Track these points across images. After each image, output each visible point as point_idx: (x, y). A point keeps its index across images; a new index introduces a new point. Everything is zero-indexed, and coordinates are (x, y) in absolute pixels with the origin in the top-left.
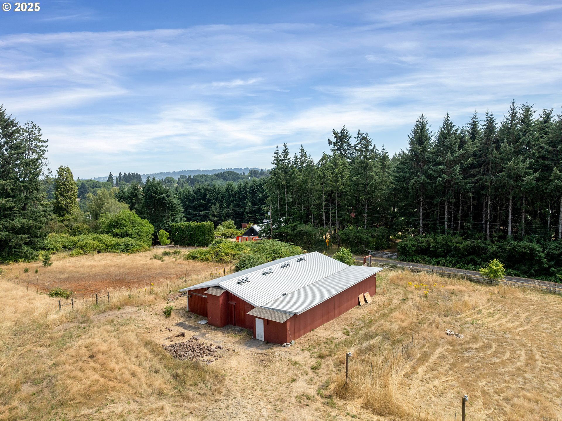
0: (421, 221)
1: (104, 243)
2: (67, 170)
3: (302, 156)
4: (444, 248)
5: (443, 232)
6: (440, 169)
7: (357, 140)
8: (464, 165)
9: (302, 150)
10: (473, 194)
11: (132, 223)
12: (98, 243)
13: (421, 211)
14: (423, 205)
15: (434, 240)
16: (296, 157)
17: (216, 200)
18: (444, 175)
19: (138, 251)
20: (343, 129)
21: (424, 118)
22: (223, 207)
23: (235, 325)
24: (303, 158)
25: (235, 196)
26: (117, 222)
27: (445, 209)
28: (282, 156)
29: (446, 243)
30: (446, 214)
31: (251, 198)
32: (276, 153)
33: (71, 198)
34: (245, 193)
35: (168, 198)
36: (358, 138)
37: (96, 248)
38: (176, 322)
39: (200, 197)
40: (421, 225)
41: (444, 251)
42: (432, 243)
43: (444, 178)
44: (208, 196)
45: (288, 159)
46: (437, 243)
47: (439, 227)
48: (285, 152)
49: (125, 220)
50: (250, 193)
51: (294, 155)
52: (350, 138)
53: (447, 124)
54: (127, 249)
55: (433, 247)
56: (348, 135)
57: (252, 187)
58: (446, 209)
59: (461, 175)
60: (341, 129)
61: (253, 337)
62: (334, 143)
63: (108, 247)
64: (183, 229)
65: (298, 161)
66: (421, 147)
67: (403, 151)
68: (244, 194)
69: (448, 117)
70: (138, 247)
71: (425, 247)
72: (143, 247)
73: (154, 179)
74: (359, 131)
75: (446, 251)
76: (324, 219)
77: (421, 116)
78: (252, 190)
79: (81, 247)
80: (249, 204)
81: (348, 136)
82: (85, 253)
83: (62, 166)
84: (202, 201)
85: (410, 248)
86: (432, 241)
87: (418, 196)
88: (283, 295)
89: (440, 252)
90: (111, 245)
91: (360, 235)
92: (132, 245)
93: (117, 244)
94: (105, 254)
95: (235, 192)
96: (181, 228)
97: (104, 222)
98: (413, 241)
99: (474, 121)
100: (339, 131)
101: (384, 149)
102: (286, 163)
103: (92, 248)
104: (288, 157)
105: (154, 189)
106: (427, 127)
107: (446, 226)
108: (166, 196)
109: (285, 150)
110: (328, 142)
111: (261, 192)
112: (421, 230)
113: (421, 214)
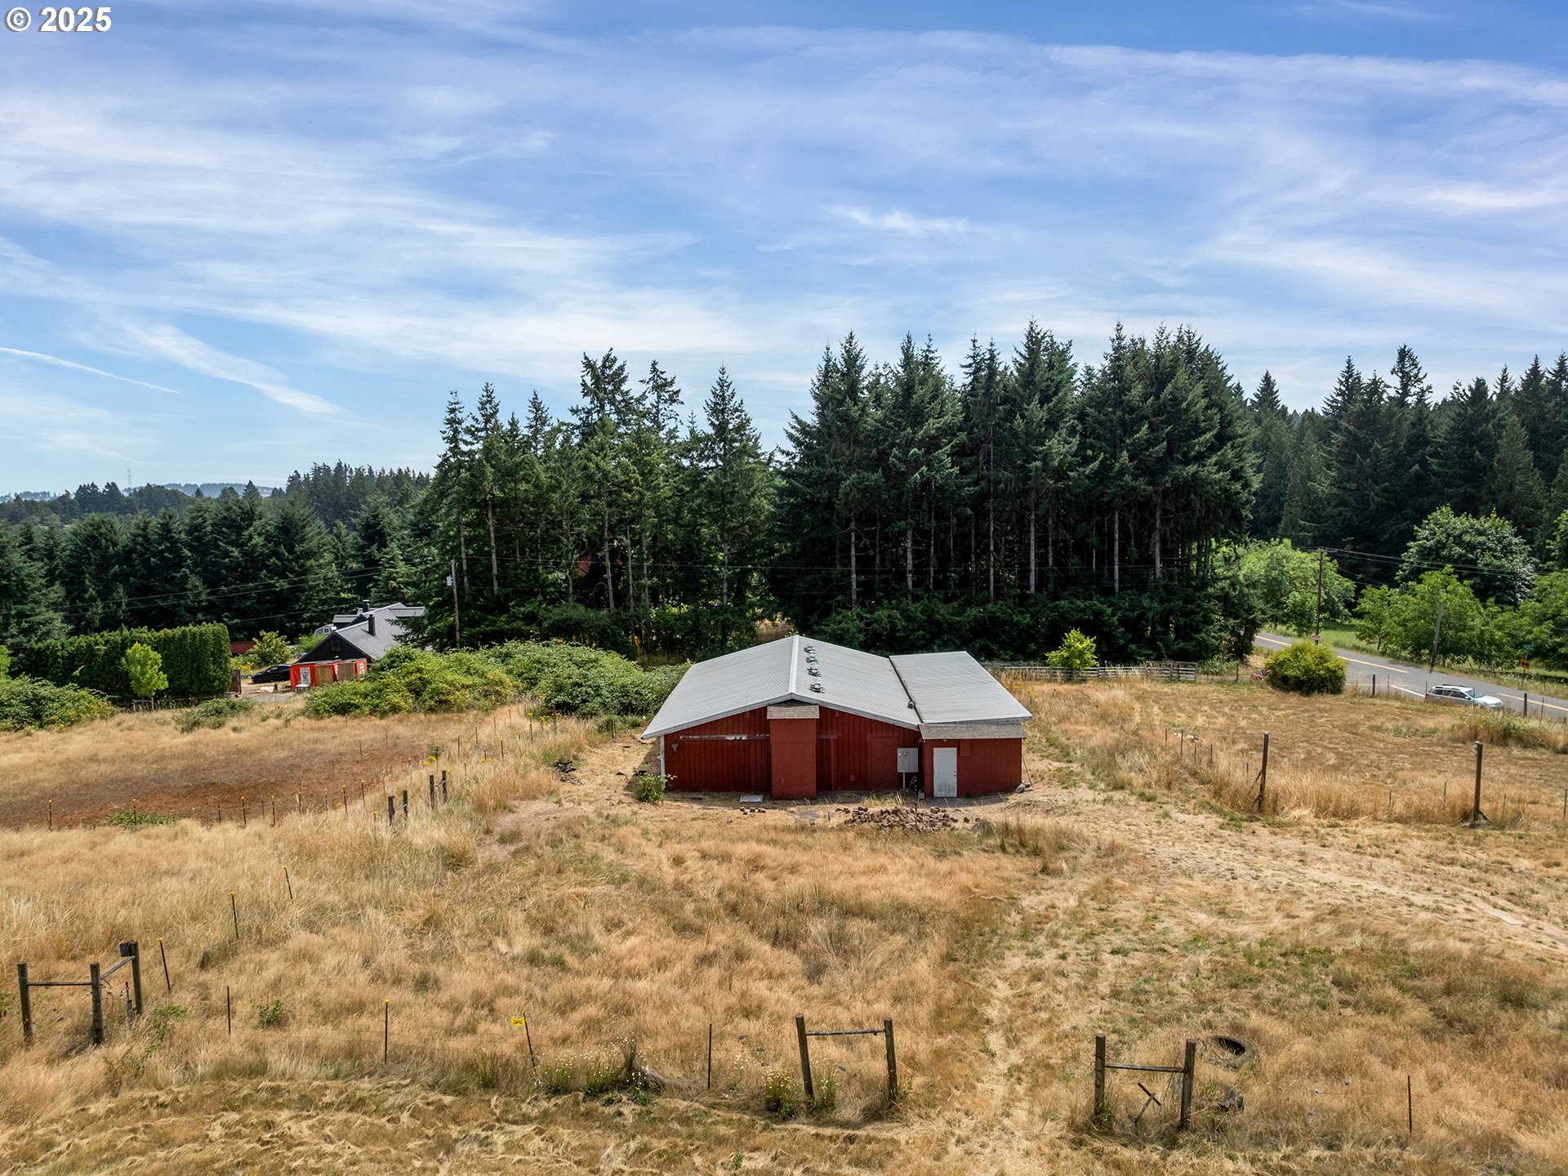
0: (854, 576)
4: (924, 630)
13: (853, 553)
14: (858, 538)
15: (901, 614)
18: (924, 468)
21: (855, 341)
27: (906, 545)
29: (930, 616)
30: (910, 557)
31: (195, 564)
40: (854, 584)
41: (923, 637)
42: (899, 620)
46: (909, 619)
50: (191, 548)
55: (903, 628)
58: (909, 545)
59: (956, 468)
60: (602, 360)
62: (591, 390)
67: (796, 418)
69: (909, 343)
71: (886, 630)
74: (655, 364)
75: (928, 636)
77: (847, 337)
80: (195, 581)
86: (898, 615)
89: (917, 638)
100: (598, 361)
110: (581, 386)
111: (232, 544)
112: (854, 597)
113: (853, 560)
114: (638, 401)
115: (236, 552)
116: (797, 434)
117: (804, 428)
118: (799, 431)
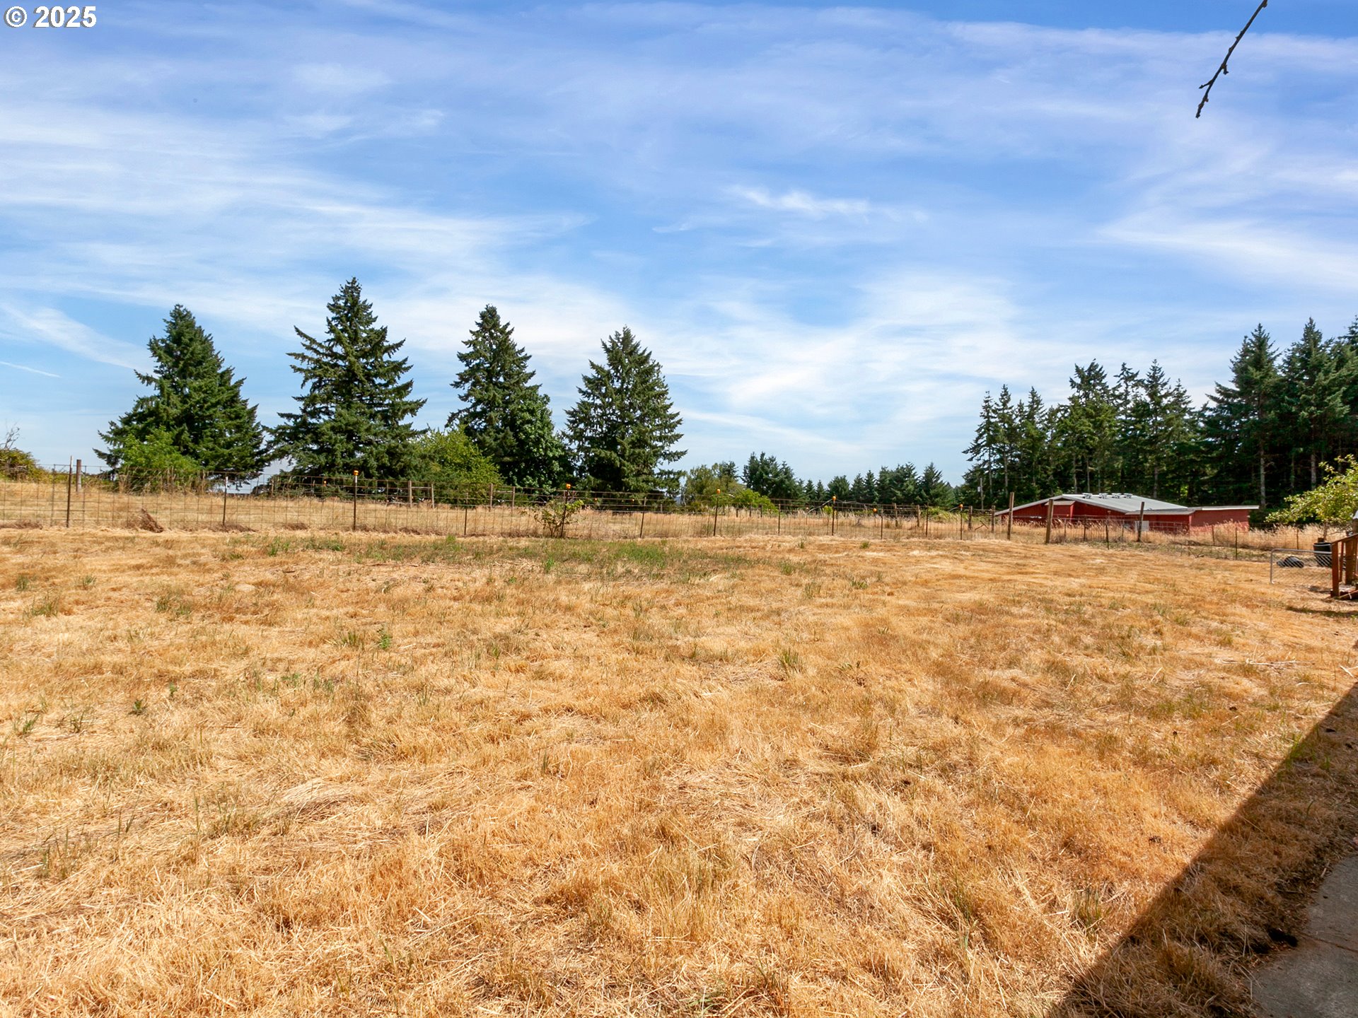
0: (1263, 488)
3: (1033, 402)
9: (1033, 394)
13: (1262, 472)
14: (1266, 462)
16: (1021, 406)
18: (1312, 407)
20: (1091, 365)
21: (1263, 330)
24: (1036, 406)
27: (1310, 465)
28: (999, 404)
30: (1313, 474)
32: (986, 402)
36: (1121, 377)
40: (1263, 494)
43: (1311, 413)
45: (1010, 408)
48: (1003, 398)
51: (1019, 402)
52: (1104, 377)
53: (1311, 335)
56: (1101, 372)
58: (1313, 465)
60: (1089, 366)
62: (1079, 385)
65: (1026, 411)
66: (1260, 372)
67: (1219, 385)
69: (1311, 322)
73: (763, 455)
74: (1124, 365)
77: (1256, 327)
81: (1101, 375)
87: (1258, 448)
100: (1086, 369)
101: (1180, 387)
102: (1006, 413)
104: (1009, 405)
106: (1269, 343)
109: (1004, 394)
110: (1069, 383)
112: (1263, 502)
113: (1262, 477)
114: (1114, 389)
115: (899, 493)
116: (1218, 395)
117: (1225, 392)
118: (1222, 394)
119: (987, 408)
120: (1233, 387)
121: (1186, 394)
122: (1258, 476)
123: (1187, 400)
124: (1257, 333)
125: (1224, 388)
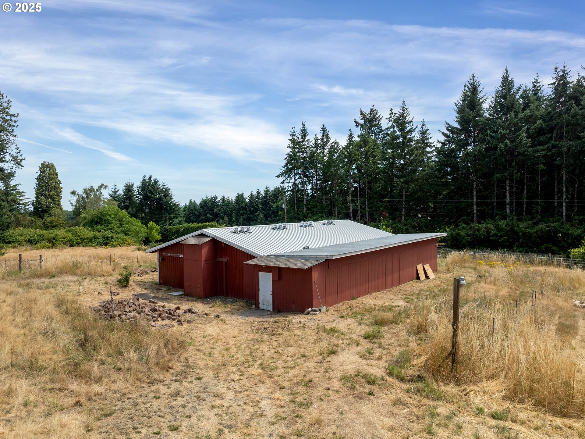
0: (475, 207)
1: (79, 236)
2: (51, 167)
3: (323, 136)
4: (508, 236)
5: (505, 218)
6: (501, 133)
7: (390, 121)
8: (531, 130)
9: (324, 130)
10: (544, 165)
11: (119, 221)
12: (71, 236)
13: (475, 194)
14: (477, 186)
15: (495, 227)
16: (316, 139)
17: (225, 215)
18: (507, 140)
19: (120, 246)
20: (371, 110)
21: (475, 79)
22: (232, 222)
23: (227, 296)
24: (325, 139)
25: (246, 209)
26: (101, 218)
27: (506, 189)
28: (300, 137)
29: (512, 228)
30: (508, 195)
31: (263, 210)
32: (293, 135)
33: (54, 198)
34: (257, 205)
35: (165, 198)
36: (390, 119)
37: (68, 241)
38: (136, 293)
39: (206, 212)
40: (475, 211)
41: (508, 240)
42: (493, 230)
43: (506, 145)
44: (216, 210)
45: (307, 141)
46: (499, 230)
47: (499, 212)
48: (303, 133)
49: (110, 216)
50: (262, 204)
51: (314, 136)
52: (380, 120)
53: (507, 83)
54: (106, 242)
55: (495, 235)
56: (378, 116)
57: (265, 197)
58: (508, 188)
59: (530, 140)
60: (369, 110)
61: (254, 306)
62: (362, 125)
63: (84, 240)
64: (181, 231)
65: (319, 144)
66: (474, 113)
67: (448, 124)
68: (255, 206)
69: (507, 73)
70: (120, 240)
71: (484, 235)
72: (126, 241)
74: (391, 110)
75: (511, 240)
76: (351, 211)
77: (471, 77)
78: (265, 201)
79: (49, 240)
81: (378, 118)
82: (54, 246)
83: (45, 162)
84: (208, 215)
85: (464, 238)
86: (492, 227)
88: (304, 248)
89: (503, 241)
90: (87, 238)
91: (397, 226)
92: (112, 238)
93: (95, 237)
94: (77, 248)
95: (245, 204)
96: (180, 230)
97: (85, 218)
98: (467, 230)
99: (535, 86)
100: (368, 112)
101: (423, 125)
102: (304, 145)
103: (63, 241)
104: (307, 139)
105: (150, 188)
106: (479, 90)
107: (508, 211)
108: (164, 196)
109: (304, 130)
110: (355, 124)
112: (475, 218)
113: (475, 198)
116: (447, 133)
117: (450, 129)
118: (450, 131)
119: (293, 142)
120: (456, 125)
121: (428, 132)
122: (472, 197)
123: (428, 137)
124: (471, 82)
125: (452, 127)
